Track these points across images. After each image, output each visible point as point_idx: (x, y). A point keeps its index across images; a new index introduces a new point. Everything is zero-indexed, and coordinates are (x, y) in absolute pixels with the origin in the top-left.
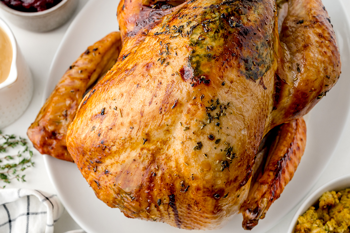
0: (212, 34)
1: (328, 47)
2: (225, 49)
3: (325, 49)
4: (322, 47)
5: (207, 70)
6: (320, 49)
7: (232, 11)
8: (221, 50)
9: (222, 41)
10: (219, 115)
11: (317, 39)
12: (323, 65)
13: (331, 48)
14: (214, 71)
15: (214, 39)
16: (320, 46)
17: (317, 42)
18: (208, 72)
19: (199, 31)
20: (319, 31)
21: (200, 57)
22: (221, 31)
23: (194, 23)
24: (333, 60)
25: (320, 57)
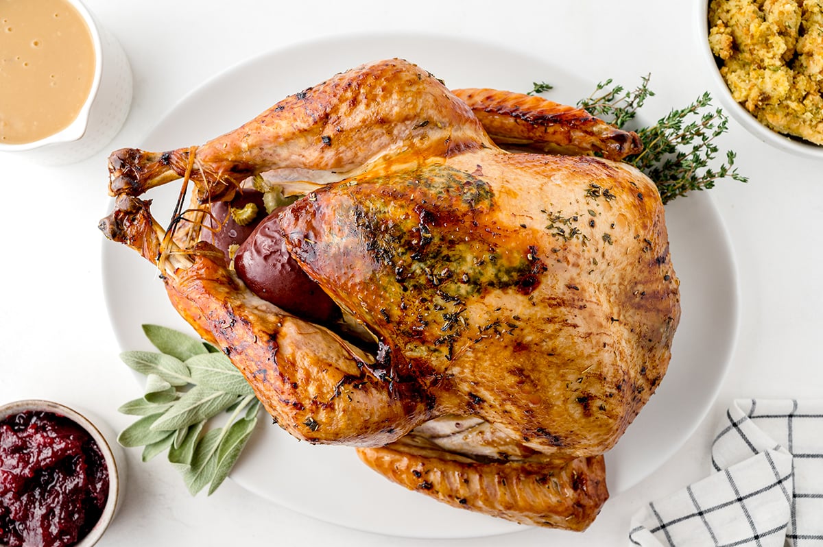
0: (453, 267)
1: (372, 87)
2: (472, 239)
3: (379, 91)
4: (376, 96)
5: (516, 255)
6: (379, 99)
7: (403, 246)
8: (477, 245)
9: (461, 247)
10: (565, 222)
11: (362, 107)
12: (407, 88)
13: (371, 80)
14: (513, 244)
15: (461, 259)
16: (374, 100)
17: (368, 105)
18: (518, 252)
19: (452, 288)
20: (344, 108)
21: (499, 271)
22: (445, 252)
23: (439, 300)
24: (389, 74)
25: (395, 96)
